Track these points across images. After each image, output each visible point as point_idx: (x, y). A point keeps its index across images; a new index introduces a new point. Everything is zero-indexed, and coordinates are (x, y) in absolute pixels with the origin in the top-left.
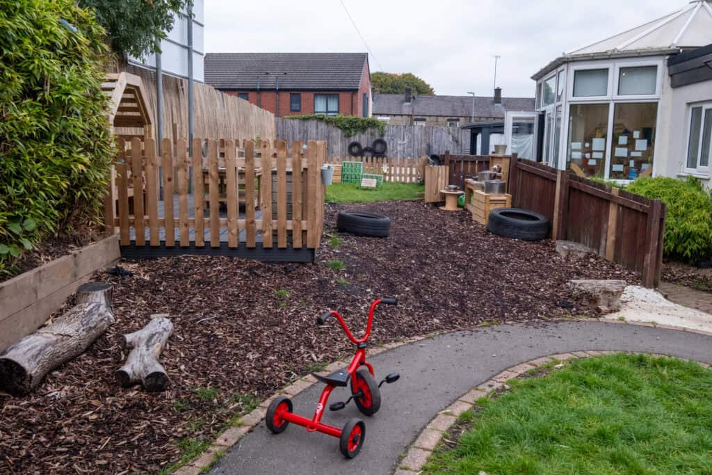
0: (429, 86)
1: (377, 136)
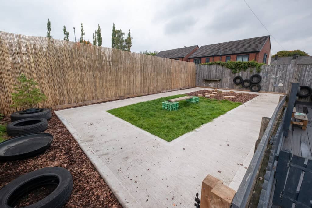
0: (308, 54)
1: (255, 73)
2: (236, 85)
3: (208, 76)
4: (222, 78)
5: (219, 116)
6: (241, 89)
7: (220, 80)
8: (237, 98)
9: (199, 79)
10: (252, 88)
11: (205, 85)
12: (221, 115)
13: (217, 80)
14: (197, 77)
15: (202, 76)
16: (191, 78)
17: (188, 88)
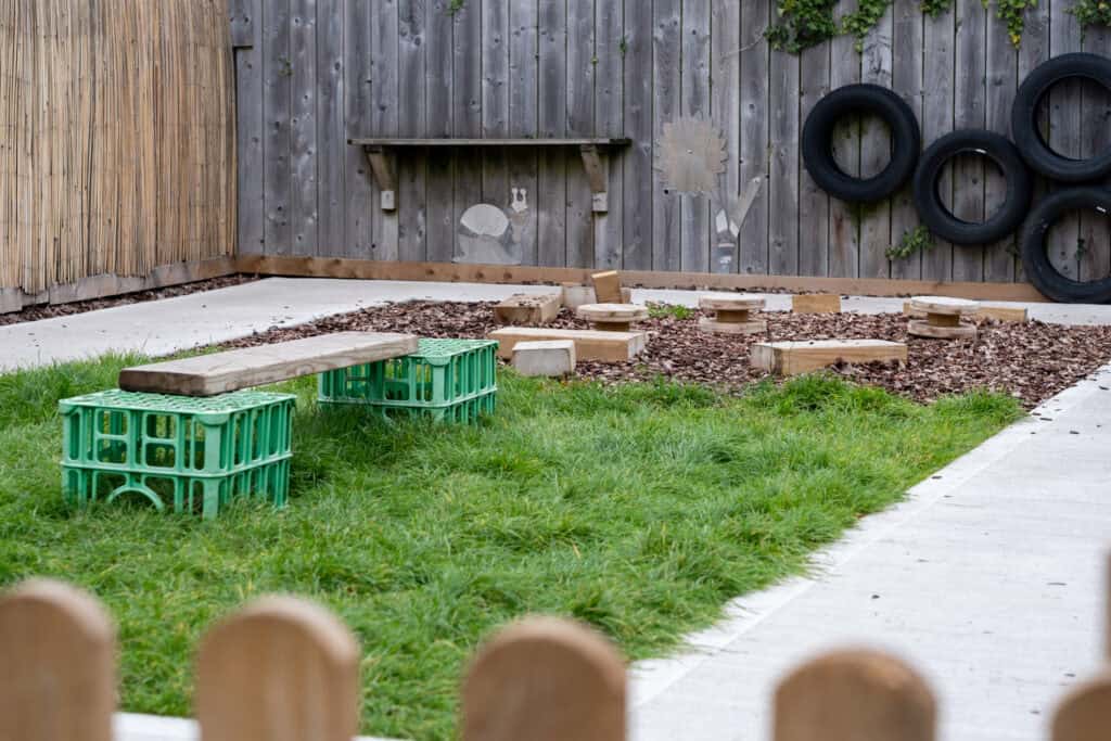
1: (1066, 31)
2: (837, 206)
3: (426, 79)
4: (641, 120)
5: (849, 525)
6: (914, 267)
7: (614, 151)
8: (926, 362)
9: (283, 136)
10: (1042, 244)
11: (390, 226)
12: (864, 512)
13: (573, 153)
14: (259, 107)
15: (343, 87)
16: (170, 130)
17: (139, 296)
